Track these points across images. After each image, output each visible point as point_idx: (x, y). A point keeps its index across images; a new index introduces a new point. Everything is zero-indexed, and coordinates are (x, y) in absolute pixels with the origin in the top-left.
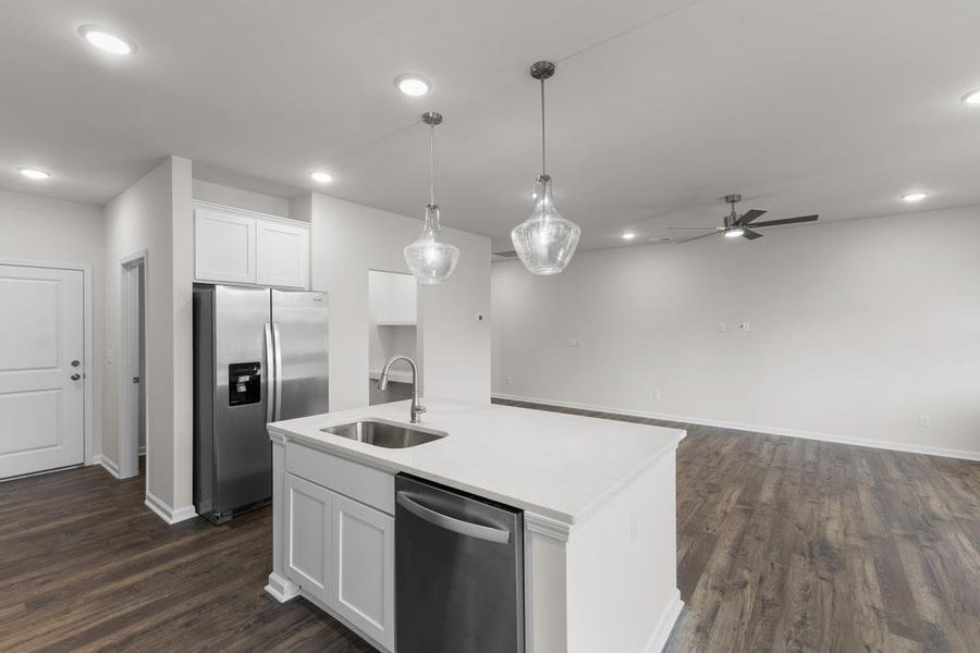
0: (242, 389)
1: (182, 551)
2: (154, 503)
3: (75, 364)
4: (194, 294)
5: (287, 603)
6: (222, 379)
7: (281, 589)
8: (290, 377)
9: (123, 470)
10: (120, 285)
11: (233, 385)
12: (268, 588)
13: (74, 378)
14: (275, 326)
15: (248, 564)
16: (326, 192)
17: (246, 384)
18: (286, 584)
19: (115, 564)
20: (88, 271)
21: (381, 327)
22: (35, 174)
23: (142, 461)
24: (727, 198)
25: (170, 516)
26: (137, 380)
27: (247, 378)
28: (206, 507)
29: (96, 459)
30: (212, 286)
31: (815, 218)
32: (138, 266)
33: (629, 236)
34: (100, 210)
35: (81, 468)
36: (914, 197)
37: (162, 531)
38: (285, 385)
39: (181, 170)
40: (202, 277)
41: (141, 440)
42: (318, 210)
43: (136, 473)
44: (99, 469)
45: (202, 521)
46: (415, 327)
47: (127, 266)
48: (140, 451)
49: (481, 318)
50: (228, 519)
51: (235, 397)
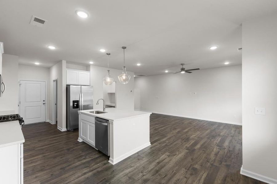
0: (75, 106)
1: (64, 135)
2: (59, 128)
3: (44, 101)
4: (66, 87)
5: (81, 142)
6: (71, 104)
7: (80, 140)
8: (85, 104)
9: (53, 123)
10: (53, 85)
11: (73, 105)
12: (78, 140)
13: (44, 104)
14: (82, 93)
15: (75, 137)
16: (93, 65)
17: (76, 105)
18: (81, 139)
19: (52, 136)
20: (46, 82)
21: (109, 93)
22: (37, 63)
23: (57, 122)
24: (181, 64)
25: (62, 130)
26: (56, 104)
27: (76, 103)
28: (69, 129)
29: (48, 121)
30: (69, 85)
31: (199, 69)
32: (56, 81)
33: (167, 71)
34: (49, 69)
35: (45, 122)
36: (227, 63)
37: (60, 132)
38: (84, 106)
39: (64, 63)
40: (68, 84)
41: (57, 118)
42: (92, 69)
43: (56, 123)
44: (48, 122)
45: (68, 131)
46: (115, 93)
47: (54, 81)
48: (56, 120)
49: (131, 91)
50: (72, 131)
51: (74, 107)
